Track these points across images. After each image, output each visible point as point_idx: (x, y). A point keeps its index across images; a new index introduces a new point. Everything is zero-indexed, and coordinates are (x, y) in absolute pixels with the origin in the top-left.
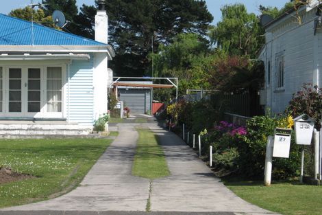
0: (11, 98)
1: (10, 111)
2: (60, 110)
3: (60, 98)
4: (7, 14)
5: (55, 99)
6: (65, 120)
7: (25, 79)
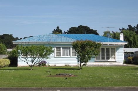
0: (102, 56)
1: (102, 59)
2: (115, 59)
3: (115, 56)
4: (103, 35)
5: (113, 56)
6: (116, 61)
7: (105, 51)
